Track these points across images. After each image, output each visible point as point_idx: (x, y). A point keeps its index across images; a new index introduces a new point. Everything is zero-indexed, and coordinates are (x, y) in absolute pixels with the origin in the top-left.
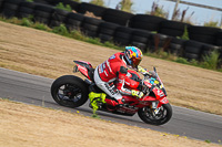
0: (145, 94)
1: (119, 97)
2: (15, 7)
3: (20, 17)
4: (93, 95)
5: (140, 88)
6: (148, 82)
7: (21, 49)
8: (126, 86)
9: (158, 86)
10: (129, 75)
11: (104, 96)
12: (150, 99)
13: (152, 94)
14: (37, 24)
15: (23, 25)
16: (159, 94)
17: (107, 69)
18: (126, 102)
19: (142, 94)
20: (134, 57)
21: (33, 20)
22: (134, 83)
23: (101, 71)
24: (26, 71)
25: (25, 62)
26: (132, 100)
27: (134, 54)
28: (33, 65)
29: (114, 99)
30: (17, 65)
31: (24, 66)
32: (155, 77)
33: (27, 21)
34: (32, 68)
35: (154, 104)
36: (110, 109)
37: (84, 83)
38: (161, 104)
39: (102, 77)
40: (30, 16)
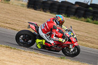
0: (66, 40)
1: (52, 42)
2: (83, 12)
3: (85, 17)
4: (38, 41)
5: (63, 37)
6: (67, 34)
7: (86, 34)
8: (56, 36)
9: (73, 36)
10: (57, 30)
11: (44, 41)
12: (69, 43)
13: (70, 40)
14: (95, 21)
15: (87, 22)
16: (74, 40)
17: (46, 27)
18: (56, 45)
19: (64, 40)
20: (60, 21)
21: (93, 19)
22: (60, 35)
23: (43, 28)
24: (88, 46)
25: (88, 41)
26: (59, 44)
27: (61, 19)
28: (92, 43)
29: (49, 43)
30: (84, 43)
31: (88, 44)
32: (71, 31)
33: (90, 20)
34: (92, 45)
35: (71, 46)
36: (47, 48)
37: (33, 34)
38: (74, 46)
39: (43, 31)
40: (91, 17)
